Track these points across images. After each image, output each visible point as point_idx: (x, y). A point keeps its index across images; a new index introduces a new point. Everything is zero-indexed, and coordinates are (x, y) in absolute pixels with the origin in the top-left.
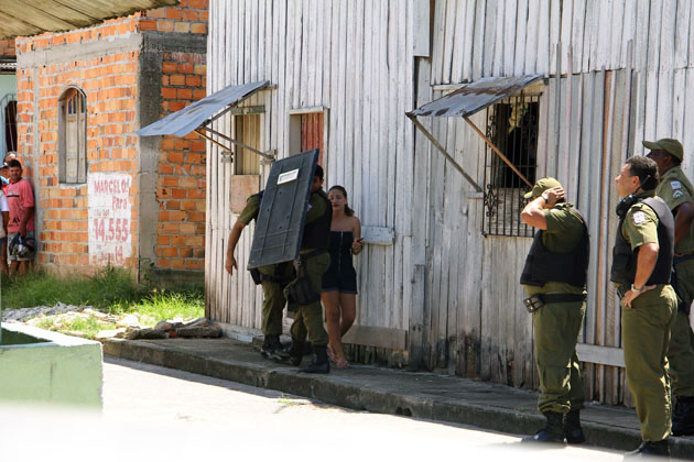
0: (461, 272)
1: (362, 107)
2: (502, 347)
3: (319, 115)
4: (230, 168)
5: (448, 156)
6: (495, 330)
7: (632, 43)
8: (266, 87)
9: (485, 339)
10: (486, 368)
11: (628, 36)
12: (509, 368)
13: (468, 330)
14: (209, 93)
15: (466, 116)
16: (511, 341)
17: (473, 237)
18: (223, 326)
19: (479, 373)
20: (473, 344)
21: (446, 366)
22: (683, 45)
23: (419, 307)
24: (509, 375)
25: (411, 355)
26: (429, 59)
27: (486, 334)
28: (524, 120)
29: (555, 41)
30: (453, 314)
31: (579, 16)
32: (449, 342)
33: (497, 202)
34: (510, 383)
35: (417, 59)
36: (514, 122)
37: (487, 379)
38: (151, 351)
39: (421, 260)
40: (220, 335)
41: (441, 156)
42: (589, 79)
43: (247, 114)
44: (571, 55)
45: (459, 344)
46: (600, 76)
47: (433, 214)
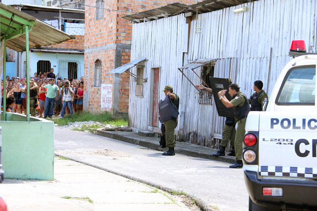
0: (193, 114)
1: (169, 67)
2: (203, 135)
3: (159, 68)
4: (136, 83)
5: (191, 82)
6: (201, 131)
7: (237, 51)
8: (145, 60)
9: (198, 133)
10: (198, 141)
11: (236, 49)
12: (204, 141)
13: (194, 131)
14: (131, 61)
15: (192, 70)
16: (205, 134)
17: (197, 104)
18: (132, 128)
19: (196, 142)
20: (196, 134)
21: (189, 140)
22: (249, 51)
23: (182, 124)
24: (204, 143)
25: (180, 137)
26: (187, 53)
27: (199, 131)
28: (210, 72)
29: (219, 49)
30: (191, 125)
31: (225, 42)
32: (190, 134)
33: (203, 94)
34: (204, 146)
35: (184, 53)
36: (208, 71)
37: (199, 144)
38: (110, 134)
39: (183, 110)
40: (131, 131)
41: (189, 82)
42: (226, 60)
43: (140, 67)
44: (222, 53)
45: (192, 134)
46: (229, 59)
47: (187, 97)
